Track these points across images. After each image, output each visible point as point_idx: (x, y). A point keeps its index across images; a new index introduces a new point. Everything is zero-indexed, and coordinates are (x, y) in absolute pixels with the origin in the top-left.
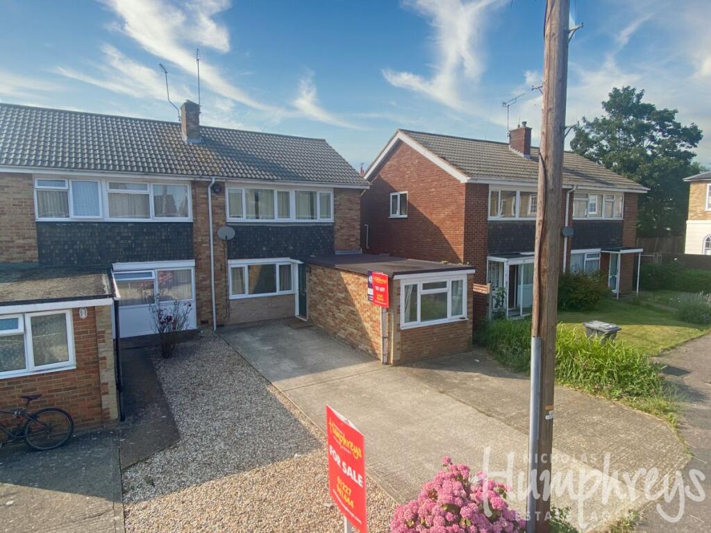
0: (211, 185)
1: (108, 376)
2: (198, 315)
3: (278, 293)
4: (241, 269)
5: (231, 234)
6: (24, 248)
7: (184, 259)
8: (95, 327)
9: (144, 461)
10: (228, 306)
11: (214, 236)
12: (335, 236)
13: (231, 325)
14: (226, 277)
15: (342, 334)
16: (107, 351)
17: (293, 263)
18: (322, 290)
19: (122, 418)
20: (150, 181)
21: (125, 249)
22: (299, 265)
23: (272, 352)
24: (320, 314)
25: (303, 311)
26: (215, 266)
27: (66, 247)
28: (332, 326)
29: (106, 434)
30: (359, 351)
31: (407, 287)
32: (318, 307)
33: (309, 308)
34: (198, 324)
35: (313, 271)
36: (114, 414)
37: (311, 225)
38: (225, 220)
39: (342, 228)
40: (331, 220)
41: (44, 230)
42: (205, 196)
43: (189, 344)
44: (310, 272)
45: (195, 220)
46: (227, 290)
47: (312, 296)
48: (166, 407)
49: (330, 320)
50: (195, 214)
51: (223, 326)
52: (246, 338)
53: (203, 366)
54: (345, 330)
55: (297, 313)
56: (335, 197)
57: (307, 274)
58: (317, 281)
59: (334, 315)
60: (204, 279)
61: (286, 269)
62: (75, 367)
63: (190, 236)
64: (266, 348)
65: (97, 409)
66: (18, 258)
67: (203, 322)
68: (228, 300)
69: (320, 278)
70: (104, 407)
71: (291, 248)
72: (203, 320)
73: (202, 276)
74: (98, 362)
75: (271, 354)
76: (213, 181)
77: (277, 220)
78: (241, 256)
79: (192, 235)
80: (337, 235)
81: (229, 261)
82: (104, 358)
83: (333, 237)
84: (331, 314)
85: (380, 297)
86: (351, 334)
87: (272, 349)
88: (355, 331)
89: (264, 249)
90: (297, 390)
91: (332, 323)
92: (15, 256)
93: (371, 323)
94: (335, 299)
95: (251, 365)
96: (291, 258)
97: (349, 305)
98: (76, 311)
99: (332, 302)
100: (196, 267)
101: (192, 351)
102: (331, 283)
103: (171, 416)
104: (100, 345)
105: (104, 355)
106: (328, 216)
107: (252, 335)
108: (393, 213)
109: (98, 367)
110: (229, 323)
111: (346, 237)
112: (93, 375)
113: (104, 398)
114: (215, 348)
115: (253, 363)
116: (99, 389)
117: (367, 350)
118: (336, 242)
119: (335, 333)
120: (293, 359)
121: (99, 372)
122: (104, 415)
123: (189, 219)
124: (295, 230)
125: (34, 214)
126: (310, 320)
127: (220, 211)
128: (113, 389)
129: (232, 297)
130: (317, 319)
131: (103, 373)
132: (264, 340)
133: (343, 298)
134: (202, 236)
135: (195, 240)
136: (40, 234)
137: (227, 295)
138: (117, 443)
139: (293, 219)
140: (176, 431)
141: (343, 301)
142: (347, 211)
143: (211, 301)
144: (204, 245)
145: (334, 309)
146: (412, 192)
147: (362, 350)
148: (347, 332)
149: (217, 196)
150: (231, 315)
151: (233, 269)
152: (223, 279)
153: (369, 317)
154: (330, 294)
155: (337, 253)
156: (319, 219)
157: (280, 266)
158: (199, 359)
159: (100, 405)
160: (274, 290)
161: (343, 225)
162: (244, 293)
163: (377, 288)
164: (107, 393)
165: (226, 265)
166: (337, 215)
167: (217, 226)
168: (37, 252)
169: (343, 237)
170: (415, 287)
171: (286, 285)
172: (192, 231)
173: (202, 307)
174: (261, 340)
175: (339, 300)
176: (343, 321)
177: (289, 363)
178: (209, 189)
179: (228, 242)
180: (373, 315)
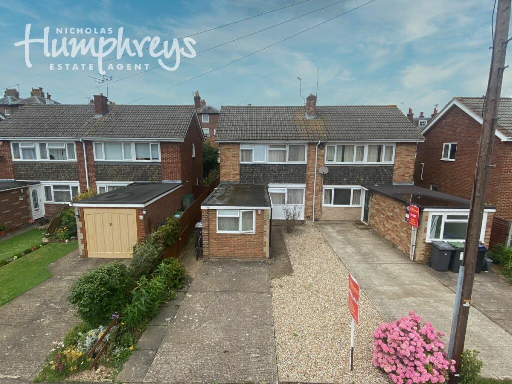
0: (318, 145)
1: (267, 239)
2: (306, 213)
3: (351, 206)
4: (331, 191)
5: (326, 171)
6: (235, 175)
7: (301, 183)
8: (263, 218)
9: (279, 278)
10: (321, 210)
11: (317, 172)
12: (394, 173)
13: (322, 221)
14: (322, 194)
15: (388, 237)
16: (267, 228)
17: (363, 189)
18: (379, 208)
19: (270, 258)
20: (288, 144)
21: (274, 177)
22: (366, 191)
23: (342, 240)
24: (376, 223)
25: (366, 219)
26: (316, 188)
27: (250, 176)
28: (383, 232)
29: (264, 263)
30: (397, 250)
31: (434, 217)
32: (375, 218)
33: (370, 217)
34: (305, 218)
35: (374, 196)
36: (268, 256)
37: (377, 166)
38: (324, 163)
39: (399, 168)
40: (392, 163)
41: (242, 168)
42: (315, 151)
43: (300, 228)
44: (373, 196)
45: (308, 163)
46: (322, 202)
47: (372, 211)
48: (288, 257)
49: (381, 227)
50: (309, 160)
51: (318, 220)
52: (329, 229)
53: (305, 241)
54: (391, 236)
55: (362, 219)
56: (397, 148)
57: (371, 198)
58: (376, 203)
59: (384, 225)
60: (310, 195)
61: (358, 192)
62: (255, 233)
63: (305, 172)
64: (340, 238)
65: (262, 252)
66: (233, 180)
67: (308, 218)
68: (321, 207)
69: (378, 201)
70: (264, 252)
71: (363, 180)
72: (308, 216)
73: (309, 193)
74: (263, 233)
75: (341, 242)
76: (320, 142)
77: (355, 163)
78: (331, 183)
79: (306, 171)
80: (396, 173)
81: (324, 186)
82: (266, 232)
83: (392, 174)
84: (382, 224)
85: (413, 221)
86: (394, 239)
87: (343, 239)
88: (397, 238)
89: (345, 180)
90: (352, 264)
91: (383, 230)
92: (232, 179)
93: (407, 235)
94: (386, 215)
95: (330, 246)
96: (362, 186)
97: (394, 221)
98: (257, 211)
99: (384, 217)
100: (307, 188)
101: (301, 232)
102: (385, 205)
103: (290, 262)
104: (265, 226)
105: (266, 230)
106: (391, 160)
107: (333, 229)
108: (444, 157)
109: (263, 235)
110: (321, 220)
111: (403, 174)
112: (262, 238)
113: (265, 248)
114: (312, 232)
115: (331, 245)
116: (263, 244)
117: (403, 251)
118: (394, 177)
119: (384, 236)
120: (354, 247)
121: (263, 237)
122: (264, 254)
123: (305, 163)
124: (367, 169)
125: (239, 160)
126: (370, 225)
127: (321, 158)
128: (268, 245)
129: (324, 205)
130: (374, 225)
131: (265, 237)
132: (339, 232)
133: (391, 216)
134: (311, 172)
135: (307, 174)
136: (241, 169)
137: (321, 204)
138: (269, 268)
139: (365, 162)
140: (292, 269)
141: (391, 218)
142: (405, 157)
143: (312, 206)
144: (312, 177)
145: (385, 222)
146: (461, 144)
147: (399, 250)
148: (392, 237)
149: (320, 150)
150: (323, 216)
151: (326, 190)
152: (320, 196)
153: (406, 231)
154: (383, 212)
155: (394, 184)
156: (383, 162)
157: (354, 190)
158: (304, 237)
159: (263, 251)
160: (349, 204)
161: (401, 166)
162: (331, 203)
163: (412, 215)
164: (266, 246)
165: (322, 188)
166: (398, 159)
167: (319, 166)
168: (239, 177)
169: (400, 174)
170: (441, 217)
171: (357, 201)
172: (306, 169)
173: (308, 209)
174: (337, 232)
175: (388, 217)
176: (390, 230)
177: (351, 249)
178: (317, 147)
179: (324, 176)
180: (409, 231)
